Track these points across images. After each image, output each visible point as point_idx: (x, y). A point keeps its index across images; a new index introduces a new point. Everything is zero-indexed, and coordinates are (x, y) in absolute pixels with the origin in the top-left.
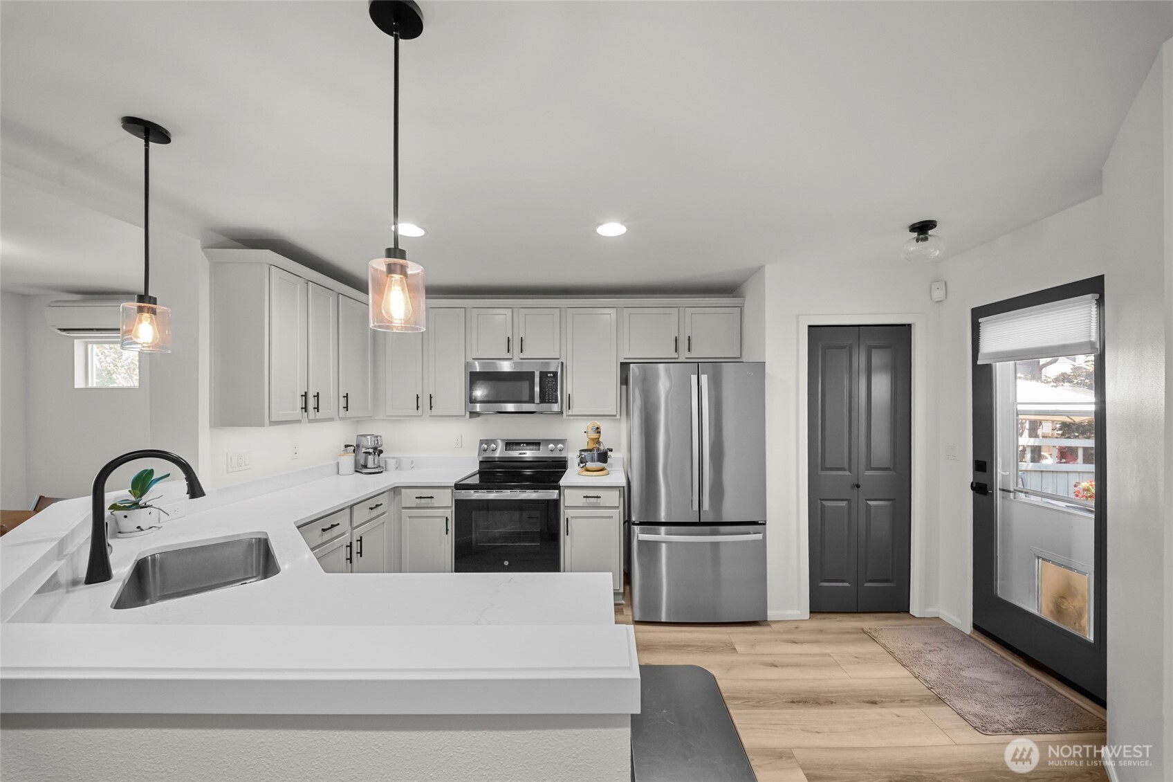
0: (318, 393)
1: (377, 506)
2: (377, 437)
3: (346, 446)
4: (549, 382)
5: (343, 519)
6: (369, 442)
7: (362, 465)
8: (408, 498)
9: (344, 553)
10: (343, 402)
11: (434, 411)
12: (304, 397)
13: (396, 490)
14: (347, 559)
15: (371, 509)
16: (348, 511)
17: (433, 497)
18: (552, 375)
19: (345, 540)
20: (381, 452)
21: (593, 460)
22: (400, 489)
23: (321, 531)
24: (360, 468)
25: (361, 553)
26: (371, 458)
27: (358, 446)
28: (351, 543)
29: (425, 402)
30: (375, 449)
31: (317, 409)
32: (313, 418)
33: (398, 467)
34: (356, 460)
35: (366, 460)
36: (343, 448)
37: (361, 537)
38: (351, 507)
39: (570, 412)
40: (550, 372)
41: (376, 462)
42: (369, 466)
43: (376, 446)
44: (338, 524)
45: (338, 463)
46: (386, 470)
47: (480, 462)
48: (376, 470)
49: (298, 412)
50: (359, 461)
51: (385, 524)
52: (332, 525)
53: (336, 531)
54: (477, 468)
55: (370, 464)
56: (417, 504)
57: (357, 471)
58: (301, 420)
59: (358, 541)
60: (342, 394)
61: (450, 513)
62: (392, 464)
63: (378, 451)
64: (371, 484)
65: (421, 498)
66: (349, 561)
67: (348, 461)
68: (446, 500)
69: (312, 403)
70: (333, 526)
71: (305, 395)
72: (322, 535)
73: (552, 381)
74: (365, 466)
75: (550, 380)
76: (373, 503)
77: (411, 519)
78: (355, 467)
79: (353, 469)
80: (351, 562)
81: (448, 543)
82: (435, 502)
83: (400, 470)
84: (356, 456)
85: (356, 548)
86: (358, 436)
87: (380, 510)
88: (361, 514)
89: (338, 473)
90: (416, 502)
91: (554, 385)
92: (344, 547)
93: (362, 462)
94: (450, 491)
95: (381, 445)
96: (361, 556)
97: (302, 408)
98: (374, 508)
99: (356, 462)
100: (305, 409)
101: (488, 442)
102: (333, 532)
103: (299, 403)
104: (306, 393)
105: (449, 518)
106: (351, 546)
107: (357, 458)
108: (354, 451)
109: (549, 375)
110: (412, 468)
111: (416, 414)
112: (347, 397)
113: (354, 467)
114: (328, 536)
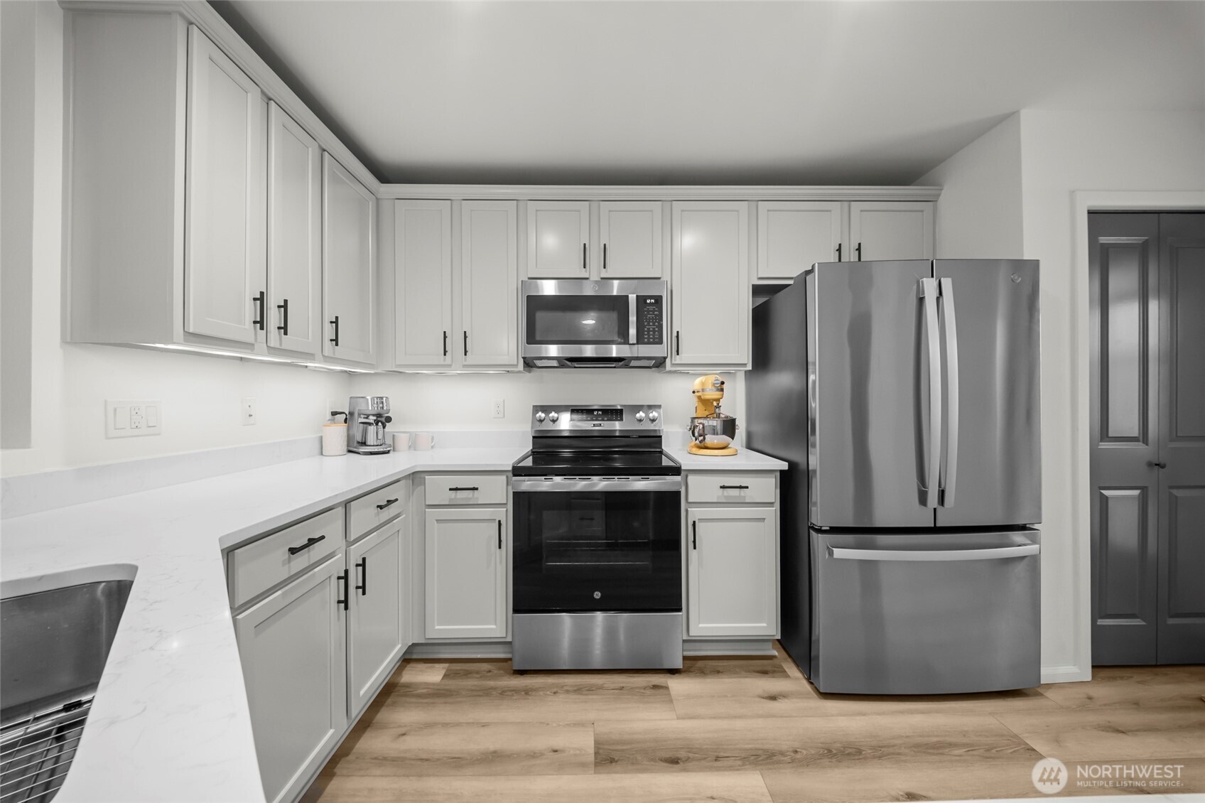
0: (286, 301)
1: (389, 502)
2: (382, 398)
3: (334, 414)
4: (648, 311)
5: (332, 528)
6: (371, 408)
7: (358, 442)
8: (437, 489)
9: (334, 591)
10: (329, 331)
11: (471, 359)
12: (258, 302)
13: (416, 478)
14: (339, 602)
15: (381, 507)
16: (340, 510)
17: (477, 489)
18: (653, 301)
19: (335, 566)
20: (389, 419)
21: (714, 432)
22: (422, 475)
23: (287, 554)
24: (356, 446)
25: (363, 588)
26: (372, 429)
27: (351, 414)
28: (346, 572)
29: (456, 343)
30: (379, 415)
31: (284, 329)
32: (277, 346)
33: (413, 446)
34: (348, 436)
35: (365, 433)
36: (329, 416)
37: (364, 559)
38: (346, 504)
39: (678, 360)
40: (651, 297)
41: (380, 437)
42: (368, 443)
43: (380, 411)
44: (323, 537)
45: (321, 439)
46: (394, 451)
47: (534, 437)
48: (381, 449)
49: (246, 329)
50: (354, 436)
51: (400, 532)
52: (310, 540)
53: (317, 551)
54: (530, 447)
55: (371, 439)
56: (450, 499)
57: (350, 451)
58: (253, 345)
59: (357, 565)
60: (329, 317)
61: (506, 515)
62: (402, 442)
63: (383, 419)
64: (372, 470)
65: (457, 489)
66: (342, 605)
67: (336, 435)
68: (498, 492)
69: (274, 318)
70: (312, 541)
71: (261, 299)
72: (289, 561)
73: (654, 311)
74: (364, 444)
75: (651, 308)
76: (382, 497)
77: (442, 525)
78: (348, 445)
79: (345, 448)
80: (346, 608)
81: (501, 562)
82: (479, 497)
83: (415, 450)
84: (348, 429)
85: (355, 579)
86: (351, 398)
87: (392, 511)
88: (363, 517)
89: (322, 454)
90: (450, 497)
91: (656, 315)
92: (334, 580)
93: (359, 438)
94: (503, 478)
95: (388, 411)
96: (364, 593)
97: (255, 322)
98: (386, 506)
99: (350, 439)
100: (261, 323)
101: (546, 409)
102: (311, 553)
103: (250, 311)
104: (262, 293)
105: (503, 523)
106: (346, 577)
107: (351, 433)
108: (346, 421)
109: (648, 301)
110: (432, 447)
111: (442, 363)
112: (336, 322)
113: (346, 443)
114: (301, 561)
